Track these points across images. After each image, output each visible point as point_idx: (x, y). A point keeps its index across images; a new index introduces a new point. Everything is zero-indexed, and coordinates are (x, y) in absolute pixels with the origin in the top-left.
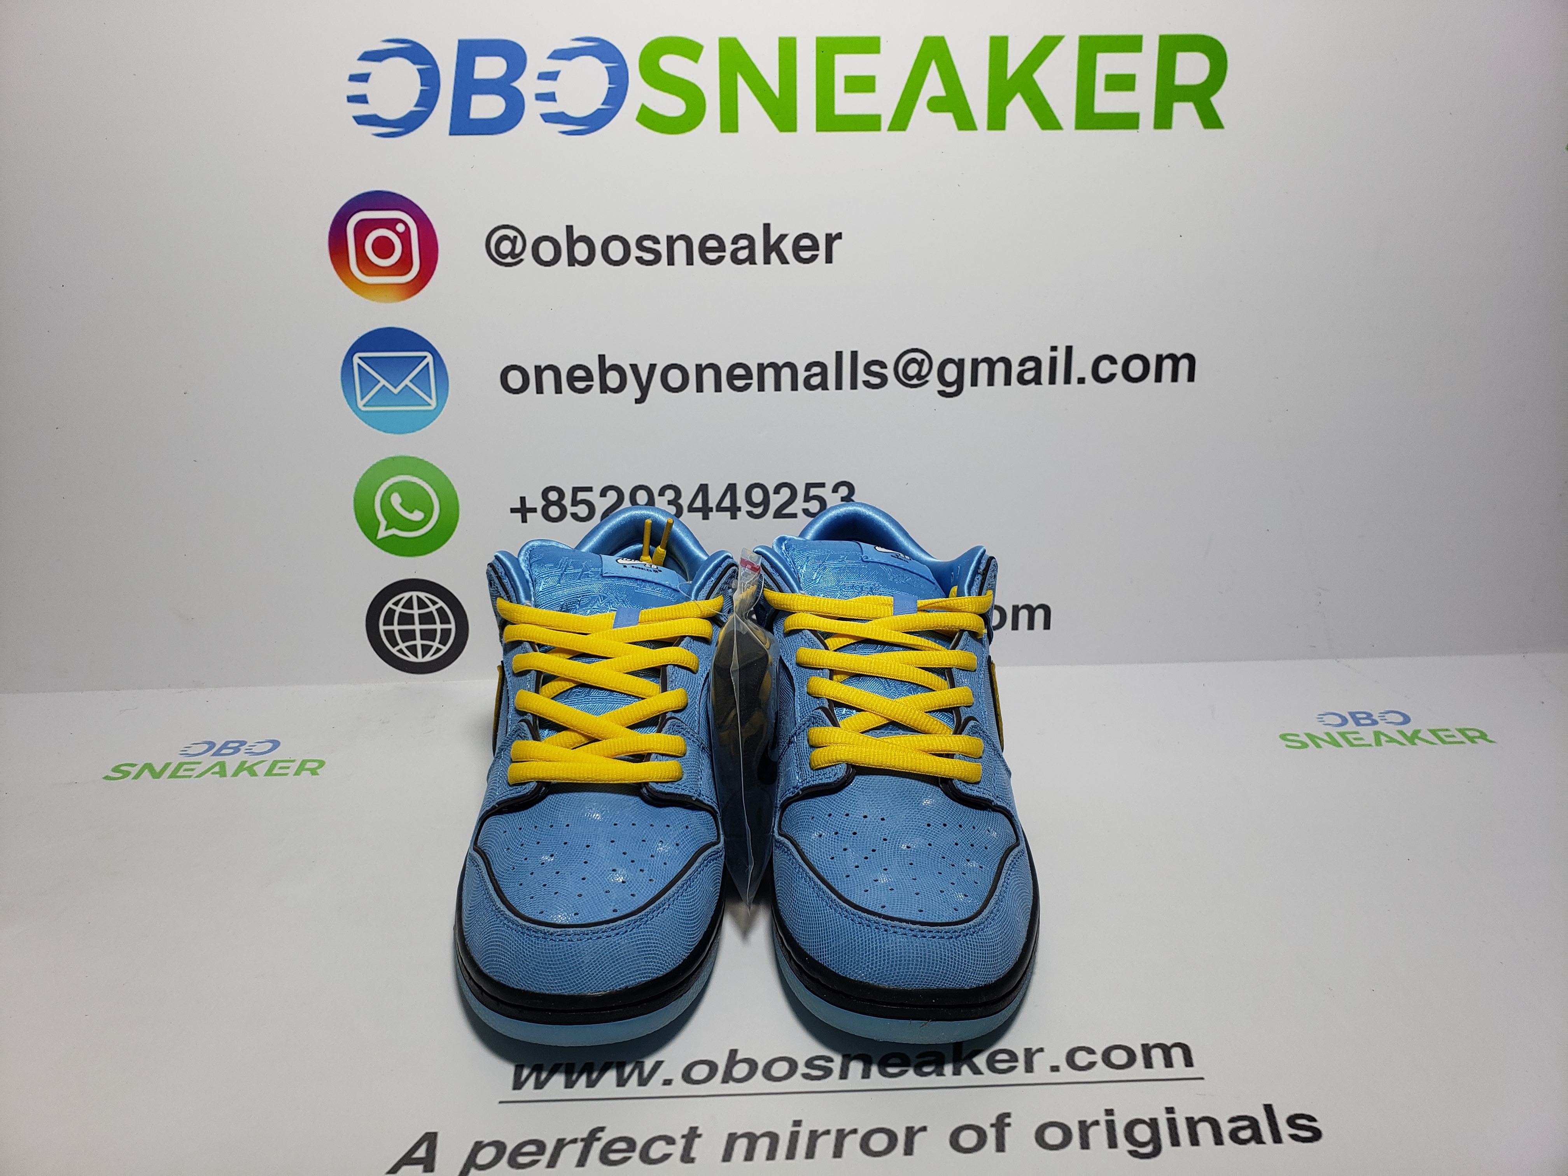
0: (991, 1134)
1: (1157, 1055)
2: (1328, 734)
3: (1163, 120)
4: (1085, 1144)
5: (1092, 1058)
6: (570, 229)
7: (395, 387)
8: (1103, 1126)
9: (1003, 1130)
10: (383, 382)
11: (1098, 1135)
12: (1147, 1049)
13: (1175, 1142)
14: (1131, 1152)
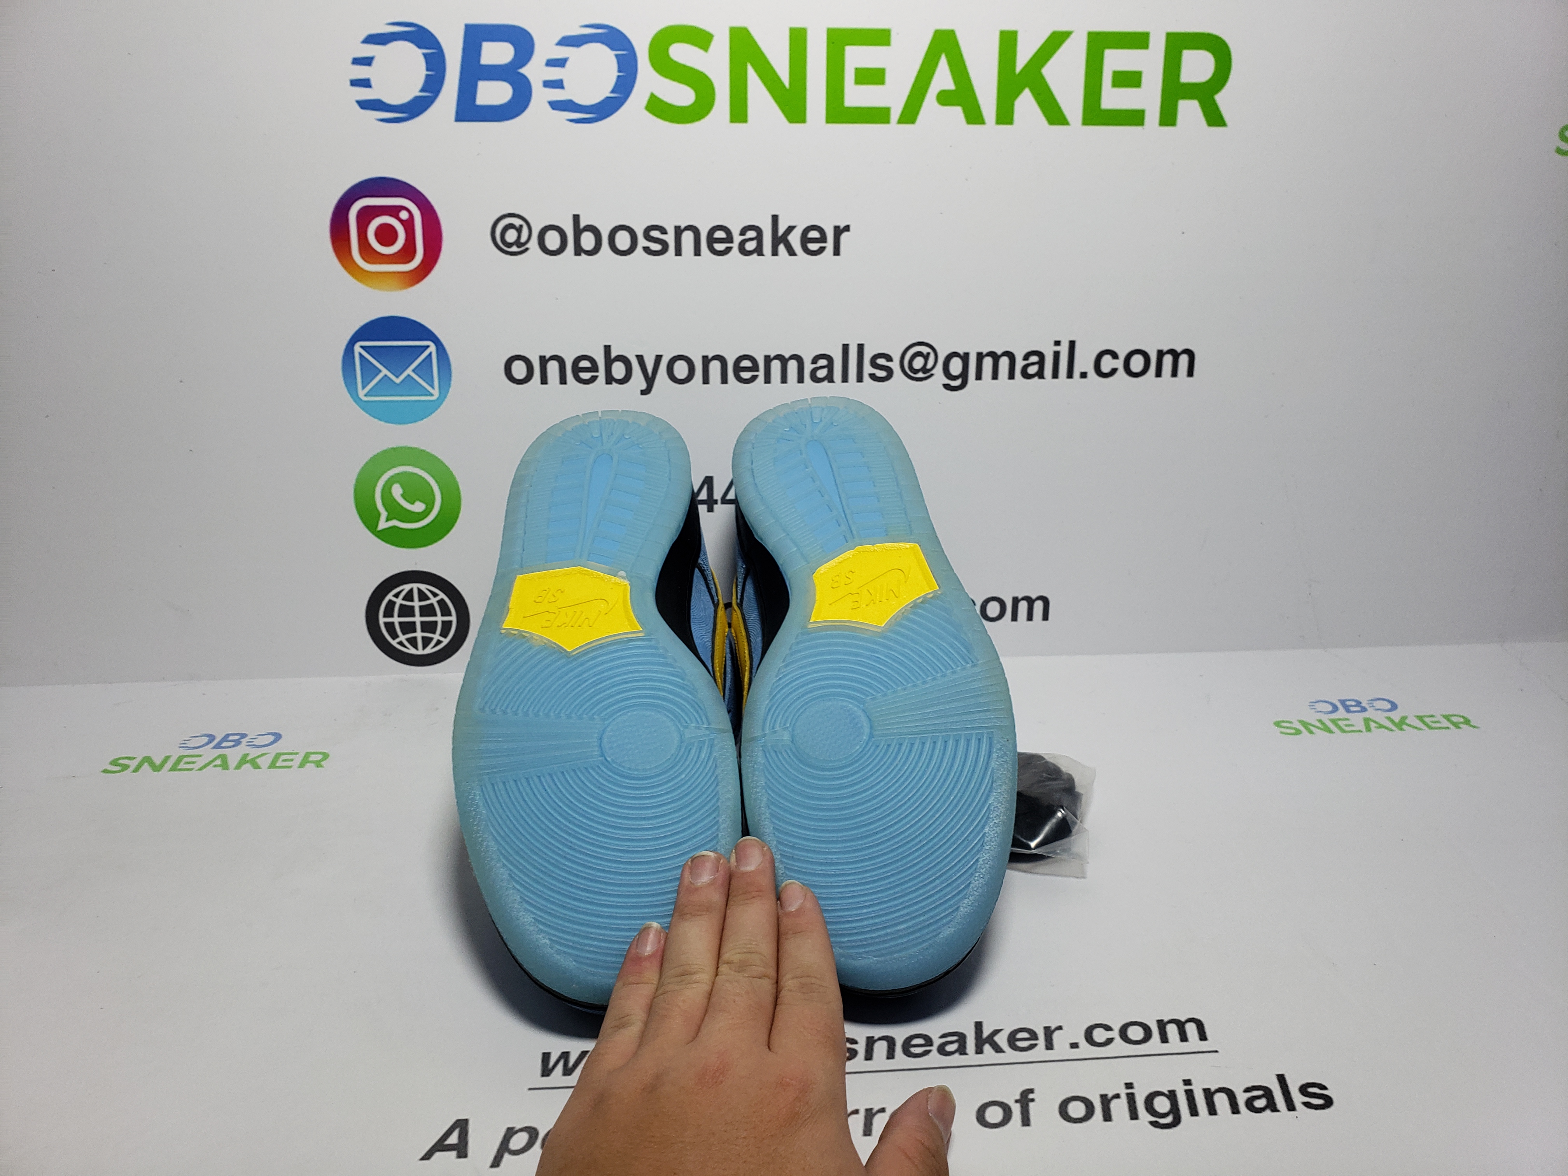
0: (1016, 1109)
1: (1172, 1031)
2: (1320, 721)
3: (1168, 117)
4: (1107, 1117)
5: (1109, 1035)
6: (576, 218)
7: (397, 377)
8: (1124, 1099)
9: (1027, 1105)
10: (385, 371)
11: (1119, 1108)
12: (1162, 1025)
13: (1194, 1112)
14: (1152, 1123)
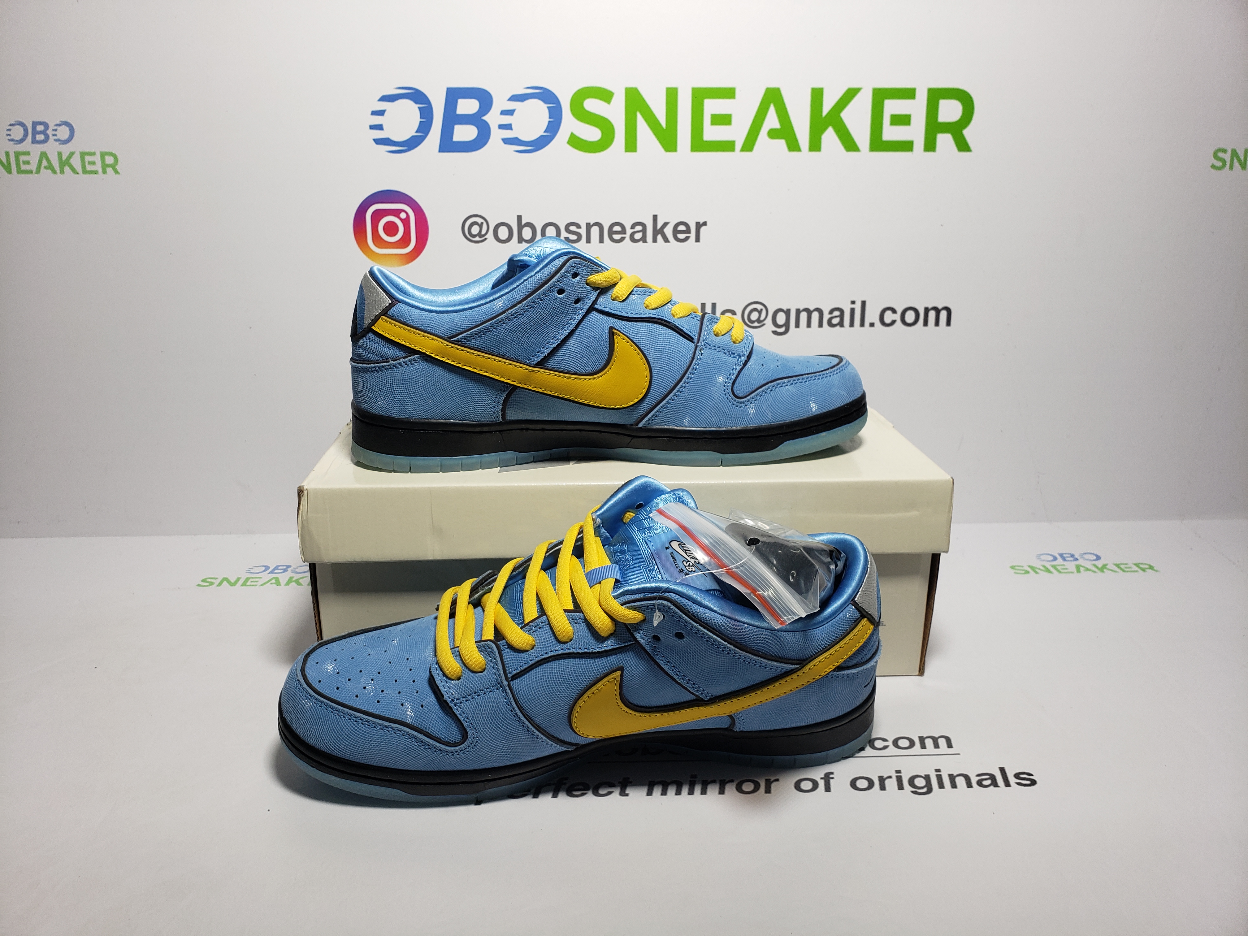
0: (821, 783)
1: (929, 743)
4: (883, 787)
5: (886, 744)
8: (894, 780)
9: (829, 781)
11: (891, 784)
12: (922, 739)
13: (941, 786)
14: (913, 792)
